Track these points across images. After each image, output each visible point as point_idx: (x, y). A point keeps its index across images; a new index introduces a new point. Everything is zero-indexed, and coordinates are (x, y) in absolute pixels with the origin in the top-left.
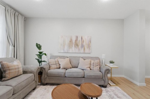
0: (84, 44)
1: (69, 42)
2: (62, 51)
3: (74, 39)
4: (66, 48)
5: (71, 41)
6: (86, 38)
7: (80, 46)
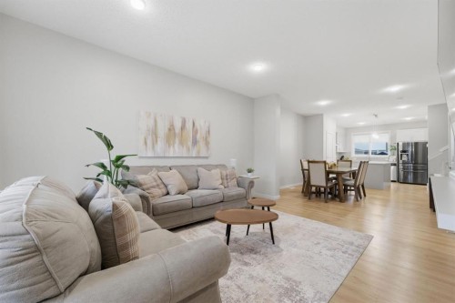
0: (198, 136)
1: (167, 130)
2: (150, 154)
3: (178, 125)
4: (160, 145)
5: (171, 129)
6: (201, 124)
7: (190, 143)
